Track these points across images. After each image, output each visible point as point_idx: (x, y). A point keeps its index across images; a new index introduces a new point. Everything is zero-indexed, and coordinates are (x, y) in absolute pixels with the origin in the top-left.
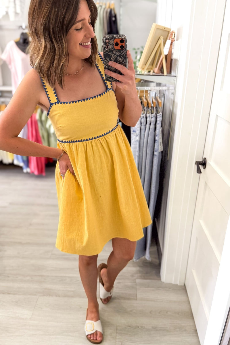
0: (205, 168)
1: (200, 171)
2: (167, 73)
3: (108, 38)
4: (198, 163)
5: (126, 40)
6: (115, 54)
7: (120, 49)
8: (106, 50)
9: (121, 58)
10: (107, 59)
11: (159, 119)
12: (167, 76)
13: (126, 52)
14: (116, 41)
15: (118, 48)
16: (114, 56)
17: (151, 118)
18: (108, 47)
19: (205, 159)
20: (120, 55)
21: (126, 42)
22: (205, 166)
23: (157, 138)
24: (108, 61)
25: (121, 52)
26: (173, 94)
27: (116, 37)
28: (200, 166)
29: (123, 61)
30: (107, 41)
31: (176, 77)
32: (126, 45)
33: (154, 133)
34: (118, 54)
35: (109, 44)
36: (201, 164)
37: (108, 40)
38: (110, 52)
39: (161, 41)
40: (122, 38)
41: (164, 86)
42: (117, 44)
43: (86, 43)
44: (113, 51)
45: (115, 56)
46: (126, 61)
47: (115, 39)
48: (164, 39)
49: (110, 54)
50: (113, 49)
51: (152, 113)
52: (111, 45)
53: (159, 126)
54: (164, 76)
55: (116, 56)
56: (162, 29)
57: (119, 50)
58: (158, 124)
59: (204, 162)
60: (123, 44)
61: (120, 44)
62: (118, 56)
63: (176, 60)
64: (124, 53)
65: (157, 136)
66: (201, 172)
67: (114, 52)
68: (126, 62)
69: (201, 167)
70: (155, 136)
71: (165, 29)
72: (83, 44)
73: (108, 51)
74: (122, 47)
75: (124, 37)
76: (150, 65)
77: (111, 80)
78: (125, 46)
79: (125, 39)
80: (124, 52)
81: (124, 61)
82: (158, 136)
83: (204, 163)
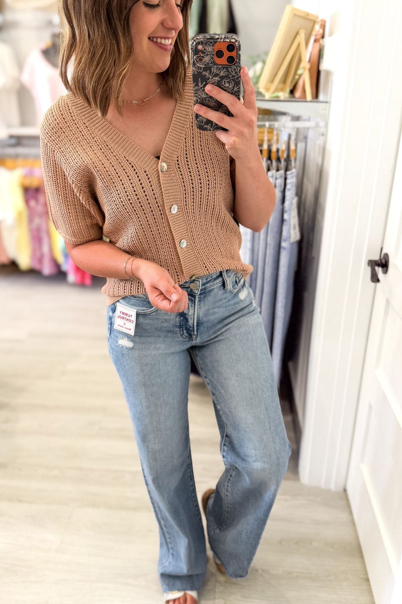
0: (385, 272)
1: (376, 279)
2: (313, 98)
3: (202, 42)
4: (373, 264)
5: (240, 46)
6: (216, 75)
7: (227, 63)
8: (198, 67)
9: (229, 82)
10: (200, 84)
11: (292, 180)
12: (311, 102)
13: (240, 70)
14: (217, 47)
15: (223, 61)
16: (214, 78)
17: (276, 179)
18: (201, 60)
19: (386, 255)
20: (227, 76)
21: (240, 50)
22: (385, 268)
23: (286, 216)
24: (201, 88)
25: (228, 71)
26: (323, 135)
27: (218, 38)
28: (377, 268)
29: (233, 89)
30: (200, 47)
31: (328, 105)
32: (239, 56)
33: (281, 207)
34: (222, 74)
35: (203, 53)
36: (379, 265)
37: (202, 44)
38: (205, 69)
39: (301, 38)
40: (231, 42)
41: (305, 120)
42: (220, 54)
43: (161, 38)
44: (212, 68)
45: (217, 78)
46: (239, 88)
47: (215, 42)
48: (305, 35)
49: (207, 74)
50: (211, 63)
51: (278, 170)
52: (207, 55)
53: (290, 194)
54: (306, 101)
55: (219, 79)
56: (302, 15)
57: (224, 67)
58: (289, 190)
59: (383, 261)
60: (233, 54)
61: (227, 54)
62: (222, 78)
63: (328, 73)
64: (236, 73)
65: (286, 212)
66: (378, 281)
67: (214, 70)
68: (239, 91)
69: (379, 270)
70: (283, 212)
71: (309, 17)
72: (155, 39)
73: (201, 68)
74: (231, 60)
75: (234, 39)
76: (280, 82)
77: (208, 127)
78: (237, 58)
79: (237, 43)
80: (235, 69)
81: (235, 89)
82: (288, 212)
83: (384, 264)
